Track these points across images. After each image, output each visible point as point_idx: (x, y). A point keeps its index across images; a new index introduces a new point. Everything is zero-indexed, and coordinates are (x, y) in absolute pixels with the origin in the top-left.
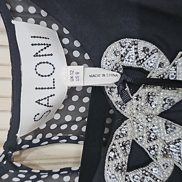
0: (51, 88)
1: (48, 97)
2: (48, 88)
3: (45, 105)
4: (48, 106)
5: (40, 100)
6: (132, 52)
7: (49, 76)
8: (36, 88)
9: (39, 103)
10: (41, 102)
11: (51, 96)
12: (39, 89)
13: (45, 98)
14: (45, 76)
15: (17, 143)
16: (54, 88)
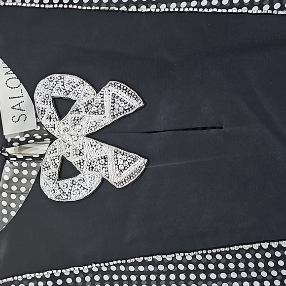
0: (21, 97)
1: (19, 103)
2: (18, 97)
3: (18, 109)
4: (21, 110)
5: (13, 106)
6: (59, 85)
7: (17, 87)
8: (10, 98)
9: (14, 109)
10: (15, 107)
11: (21, 102)
12: (12, 98)
13: (17, 105)
14: (14, 88)
15: (7, 141)
16: (23, 96)
